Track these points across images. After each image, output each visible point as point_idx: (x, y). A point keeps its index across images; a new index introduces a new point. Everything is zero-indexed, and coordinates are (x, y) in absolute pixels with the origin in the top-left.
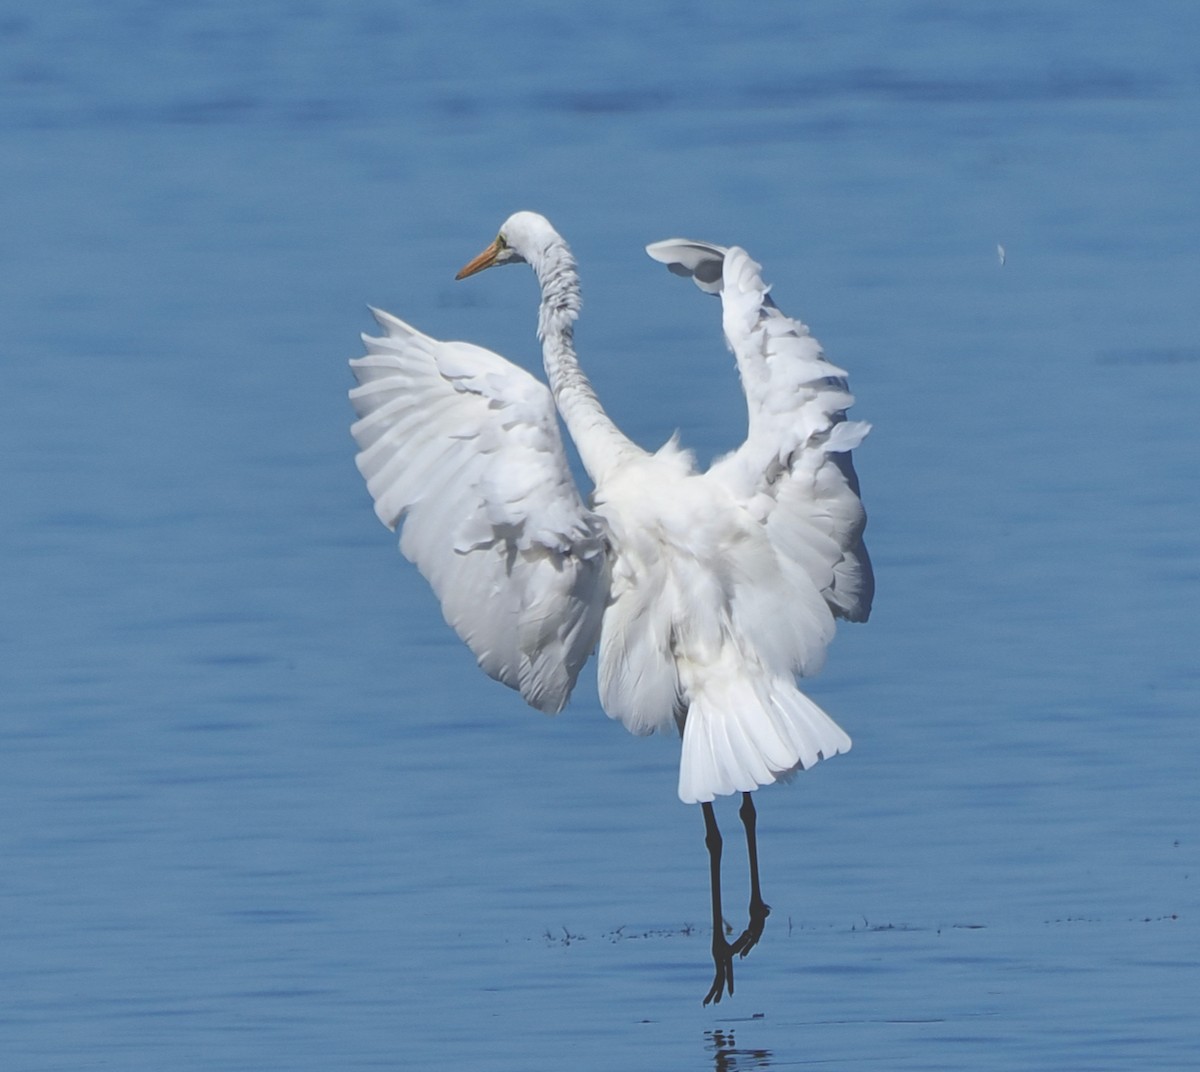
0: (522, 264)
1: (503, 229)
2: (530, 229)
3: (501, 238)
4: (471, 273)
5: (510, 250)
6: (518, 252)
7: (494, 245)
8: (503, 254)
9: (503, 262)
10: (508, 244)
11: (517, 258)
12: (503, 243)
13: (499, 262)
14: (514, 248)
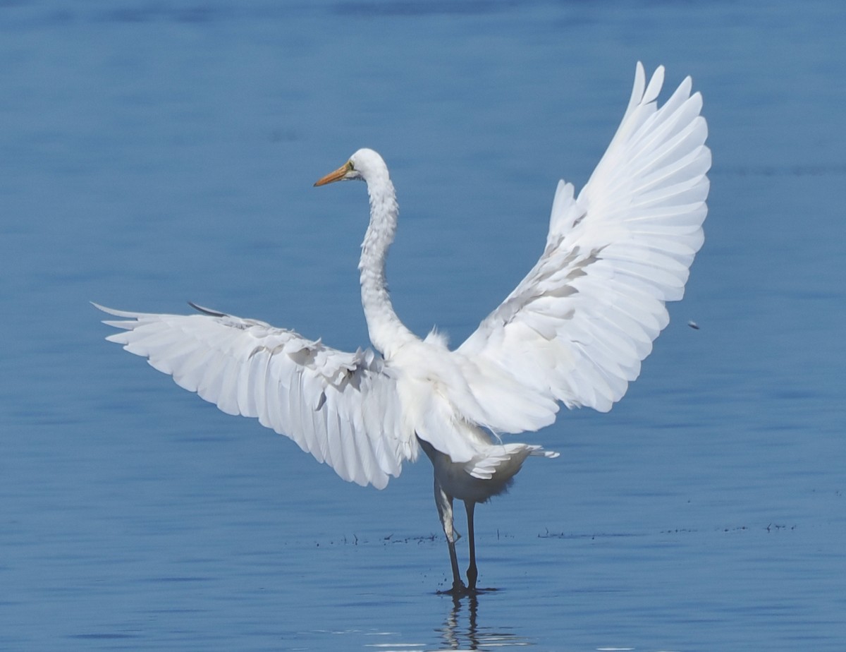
0: (362, 182)
1: (353, 158)
2: (369, 160)
3: (350, 164)
4: (326, 183)
5: (356, 172)
6: (361, 174)
7: (344, 168)
8: (350, 174)
10: (355, 168)
11: (360, 178)
12: (351, 167)
13: (348, 178)
14: (359, 171)
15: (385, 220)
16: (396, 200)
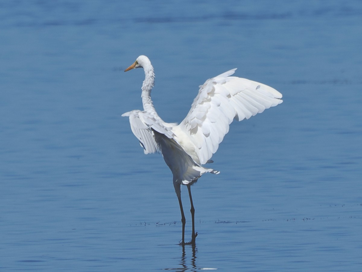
0: (142, 68)
1: (137, 59)
2: (144, 60)
3: (137, 62)
4: (129, 70)
5: (139, 65)
6: (141, 65)
7: (134, 64)
8: (137, 66)
9: (137, 67)
10: (138, 63)
11: (141, 67)
12: (137, 63)
13: (136, 67)
14: (140, 64)
15: (149, 80)
16: (154, 72)
